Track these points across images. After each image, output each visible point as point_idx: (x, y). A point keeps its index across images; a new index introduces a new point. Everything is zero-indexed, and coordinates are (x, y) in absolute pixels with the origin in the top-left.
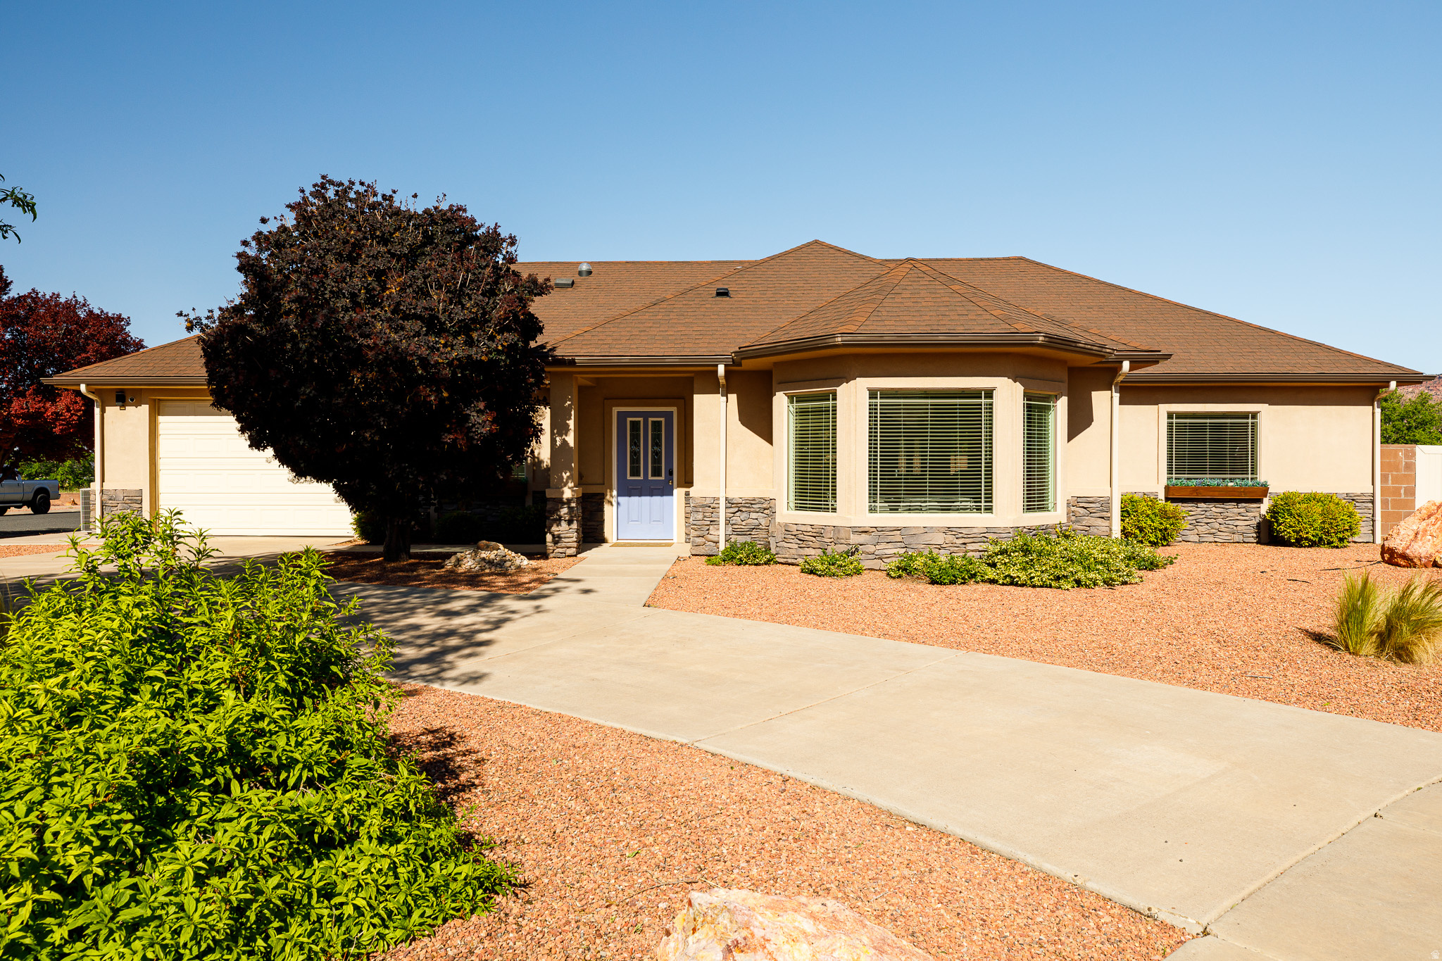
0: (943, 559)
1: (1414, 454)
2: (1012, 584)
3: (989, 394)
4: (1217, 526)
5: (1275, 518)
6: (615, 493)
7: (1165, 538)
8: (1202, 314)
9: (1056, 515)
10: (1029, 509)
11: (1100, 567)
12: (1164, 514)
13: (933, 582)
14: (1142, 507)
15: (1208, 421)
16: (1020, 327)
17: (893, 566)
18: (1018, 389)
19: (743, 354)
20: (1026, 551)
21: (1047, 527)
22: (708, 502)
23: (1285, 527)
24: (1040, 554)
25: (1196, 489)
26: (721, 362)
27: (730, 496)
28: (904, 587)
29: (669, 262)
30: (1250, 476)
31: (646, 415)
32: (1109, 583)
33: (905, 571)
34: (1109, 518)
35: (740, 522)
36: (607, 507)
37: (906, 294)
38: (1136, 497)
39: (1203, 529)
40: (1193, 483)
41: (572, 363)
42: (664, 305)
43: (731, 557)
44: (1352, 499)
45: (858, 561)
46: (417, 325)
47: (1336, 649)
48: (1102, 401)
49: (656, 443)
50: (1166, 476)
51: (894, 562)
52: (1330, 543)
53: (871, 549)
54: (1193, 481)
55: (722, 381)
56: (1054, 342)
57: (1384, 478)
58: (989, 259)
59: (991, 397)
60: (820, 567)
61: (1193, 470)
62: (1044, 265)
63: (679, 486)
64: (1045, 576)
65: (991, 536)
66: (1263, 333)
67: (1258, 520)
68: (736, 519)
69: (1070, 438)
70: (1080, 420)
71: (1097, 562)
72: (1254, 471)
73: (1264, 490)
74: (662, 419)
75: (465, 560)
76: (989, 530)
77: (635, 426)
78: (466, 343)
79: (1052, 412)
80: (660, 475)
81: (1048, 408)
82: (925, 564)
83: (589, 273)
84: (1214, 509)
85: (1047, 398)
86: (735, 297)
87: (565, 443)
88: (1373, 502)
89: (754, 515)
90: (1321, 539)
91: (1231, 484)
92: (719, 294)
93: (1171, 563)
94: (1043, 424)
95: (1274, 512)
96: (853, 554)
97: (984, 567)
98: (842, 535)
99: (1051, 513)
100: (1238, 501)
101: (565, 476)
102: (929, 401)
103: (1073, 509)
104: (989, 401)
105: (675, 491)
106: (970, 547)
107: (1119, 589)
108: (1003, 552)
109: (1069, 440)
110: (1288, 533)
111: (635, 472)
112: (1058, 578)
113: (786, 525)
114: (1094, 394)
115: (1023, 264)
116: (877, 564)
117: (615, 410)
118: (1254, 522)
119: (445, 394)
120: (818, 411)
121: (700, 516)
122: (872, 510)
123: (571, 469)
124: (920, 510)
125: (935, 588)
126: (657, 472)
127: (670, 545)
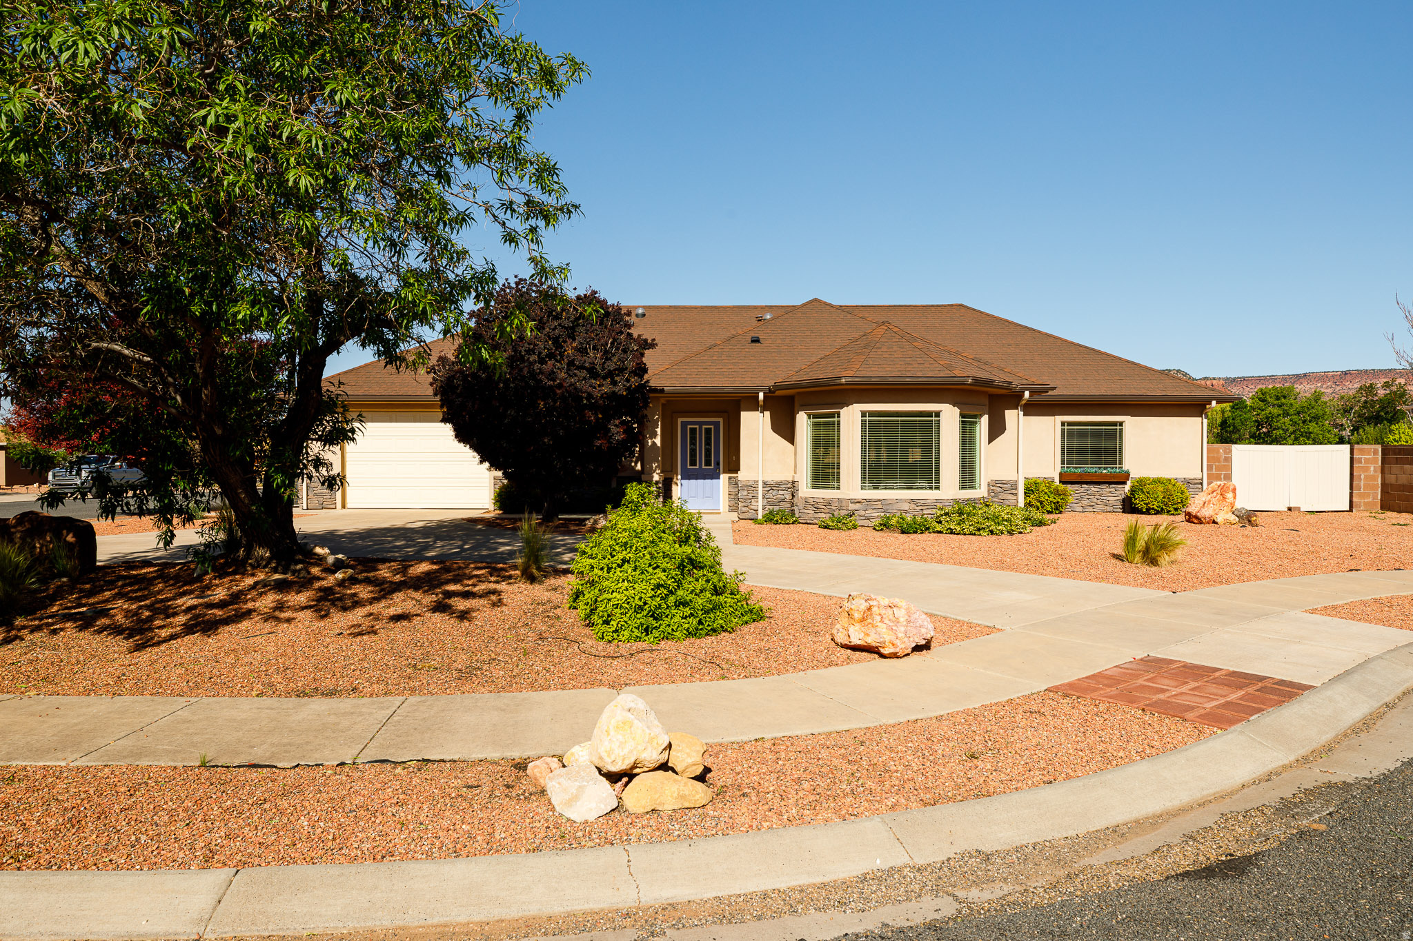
0: (909, 518)
1: (1231, 451)
2: (951, 533)
3: (938, 414)
4: (1095, 500)
5: (1133, 495)
6: (679, 477)
7: (1058, 509)
8: (1088, 350)
9: (981, 492)
10: (963, 488)
11: (1005, 523)
12: (1057, 492)
13: (903, 532)
14: (1043, 487)
15: (1089, 428)
16: (958, 373)
17: (877, 523)
18: (956, 411)
19: (778, 387)
20: (961, 514)
21: (975, 499)
22: (750, 483)
23: (1139, 502)
24: (969, 515)
25: (1080, 475)
26: (761, 391)
27: (765, 480)
28: (886, 535)
29: (701, 307)
30: (1118, 466)
31: (701, 424)
32: (1010, 533)
33: (885, 526)
34: (1016, 494)
35: (772, 497)
36: (674, 487)
37: (884, 349)
38: (1038, 481)
39: (1085, 502)
40: (1079, 471)
41: (662, 391)
42: (716, 349)
43: (770, 519)
44: (1188, 482)
45: (855, 520)
46: (584, 373)
47: (1123, 561)
48: (1011, 416)
49: (708, 443)
50: (1060, 466)
51: (878, 521)
52: (1168, 512)
53: (863, 513)
54: (1077, 469)
55: (761, 403)
56: (979, 382)
57: (1210, 467)
58: (937, 306)
59: (939, 416)
60: (831, 524)
61: (1079, 462)
62: (978, 311)
63: (724, 473)
64: (972, 528)
65: (938, 505)
66: (1130, 365)
67: (1123, 496)
68: (769, 495)
69: (990, 442)
70: (997, 429)
71: (1003, 520)
72: (1121, 463)
73: (1127, 475)
74: (712, 427)
75: (600, 521)
76: (937, 501)
77: (693, 431)
78: (611, 384)
79: (978, 425)
80: (710, 465)
81: (976, 422)
82: (898, 522)
83: (644, 315)
84: (1093, 489)
85: (975, 416)
86: (766, 342)
87: (654, 443)
88: (1202, 484)
89: (781, 492)
90: (1162, 509)
91: (1104, 472)
92: (753, 341)
93: (1055, 522)
94: (972, 432)
95: (1132, 491)
96: (851, 516)
97: (934, 524)
98: (844, 504)
99: (978, 490)
100: (1110, 483)
101: (654, 466)
102: (900, 419)
103: (992, 488)
104: (937, 419)
105: (721, 476)
106: (925, 512)
107: (1017, 536)
108: (946, 514)
109: (989, 443)
110: (1141, 505)
111: (693, 463)
112: (979, 530)
113: (806, 498)
114: (1007, 412)
115: (963, 310)
116: (866, 523)
117: (680, 420)
118: (1120, 498)
119: (600, 416)
120: (826, 424)
121: (745, 493)
122: (863, 488)
123: (658, 461)
124: (892, 488)
125: (905, 535)
126: (708, 463)
127: (719, 513)
